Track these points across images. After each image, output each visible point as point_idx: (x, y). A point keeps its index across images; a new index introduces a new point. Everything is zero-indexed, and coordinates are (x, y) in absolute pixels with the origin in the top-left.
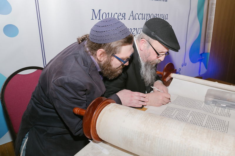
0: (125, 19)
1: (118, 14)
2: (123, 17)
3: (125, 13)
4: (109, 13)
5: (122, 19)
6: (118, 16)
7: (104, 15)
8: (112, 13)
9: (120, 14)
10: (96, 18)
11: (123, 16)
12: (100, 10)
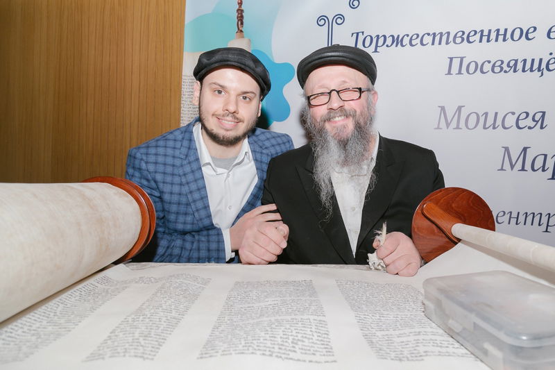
0: (542, 127)
1: (516, 116)
2: (537, 122)
3: (544, 113)
4: (486, 114)
5: (530, 128)
6: (518, 120)
7: (473, 117)
8: (496, 114)
9: (524, 115)
10: (448, 125)
11: (537, 119)
12: (460, 108)
